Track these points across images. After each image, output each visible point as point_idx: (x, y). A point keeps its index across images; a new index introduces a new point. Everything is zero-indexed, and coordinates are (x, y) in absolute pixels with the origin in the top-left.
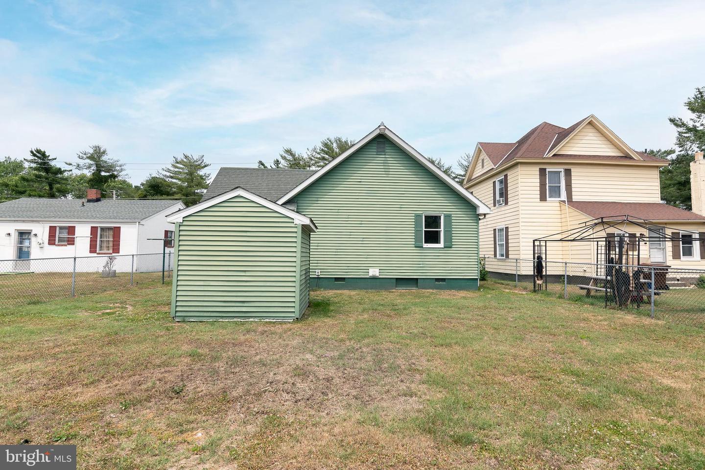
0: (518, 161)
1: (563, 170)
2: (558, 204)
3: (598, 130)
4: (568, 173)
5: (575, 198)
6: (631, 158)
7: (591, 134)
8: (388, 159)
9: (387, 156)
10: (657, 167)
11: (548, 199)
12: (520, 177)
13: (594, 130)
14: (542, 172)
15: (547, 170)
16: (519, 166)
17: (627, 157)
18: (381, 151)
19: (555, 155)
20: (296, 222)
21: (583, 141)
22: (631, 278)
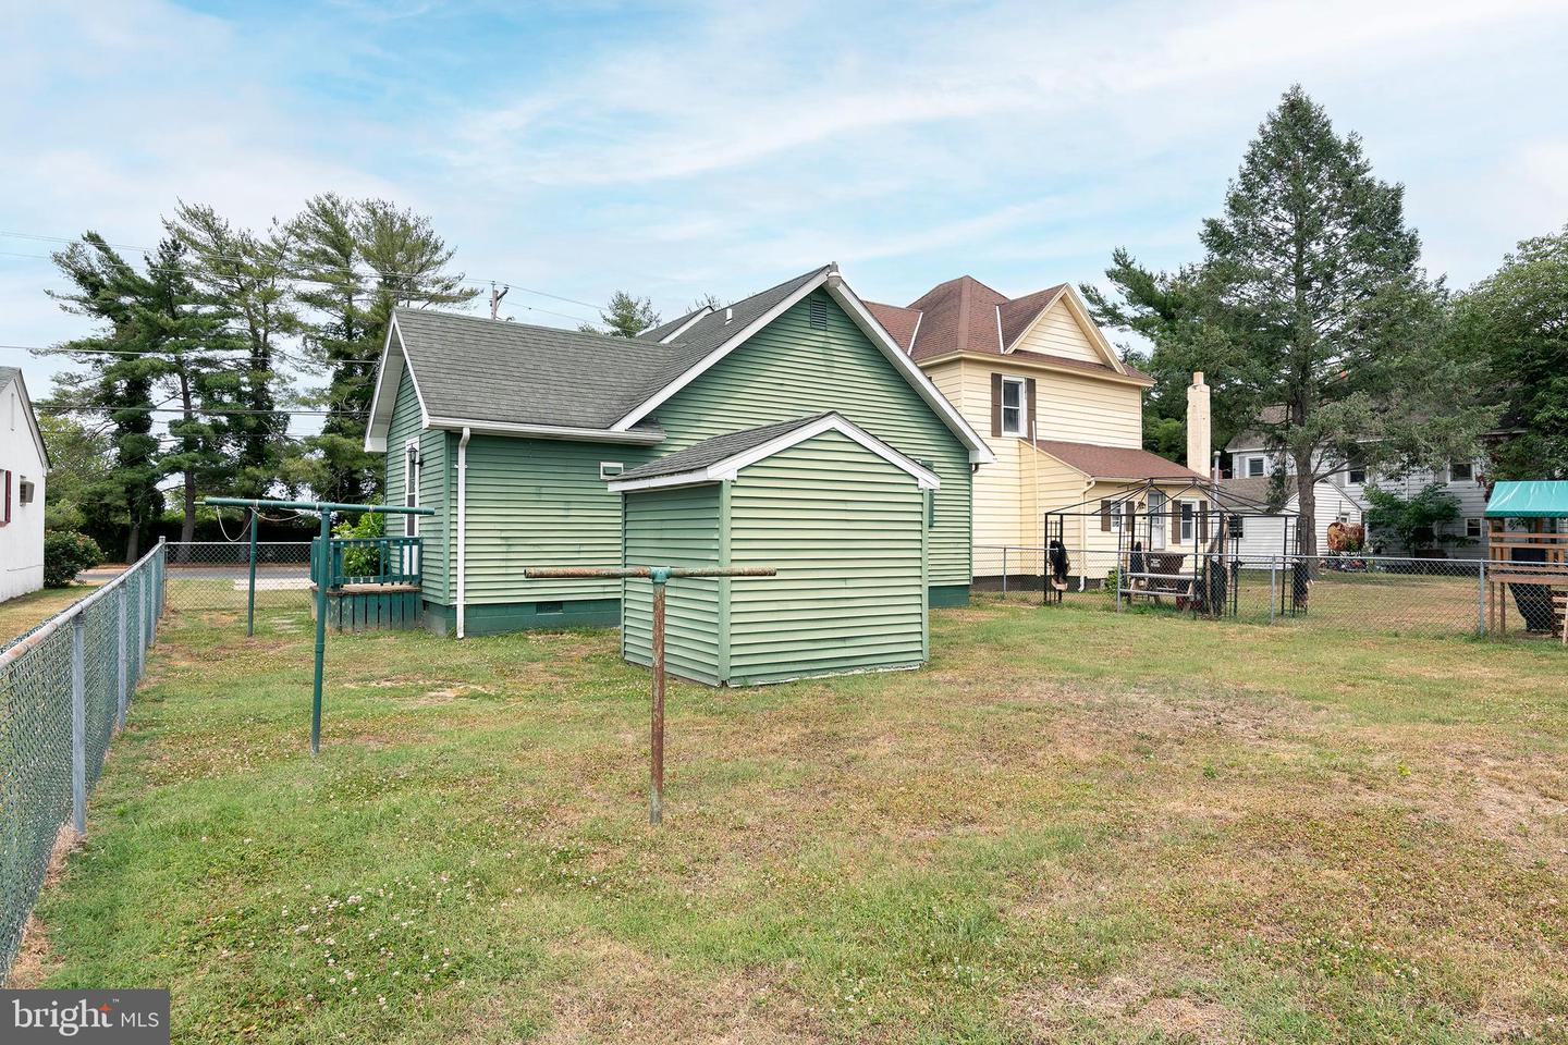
0: (964, 356)
1: (1023, 380)
2: (1016, 444)
3: (1071, 313)
4: (1031, 384)
5: (1042, 433)
6: (1112, 369)
7: (1062, 319)
8: (831, 341)
9: (829, 334)
10: (1139, 387)
11: (1004, 433)
12: (963, 387)
13: (1066, 313)
14: (996, 378)
15: (1003, 378)
16: (963, 365)
17: (1106, 366)
18: (818, 322)
19: (1016, 351)
20: (922, 484)
21: (1051, 330)
22: (1229, 574)
